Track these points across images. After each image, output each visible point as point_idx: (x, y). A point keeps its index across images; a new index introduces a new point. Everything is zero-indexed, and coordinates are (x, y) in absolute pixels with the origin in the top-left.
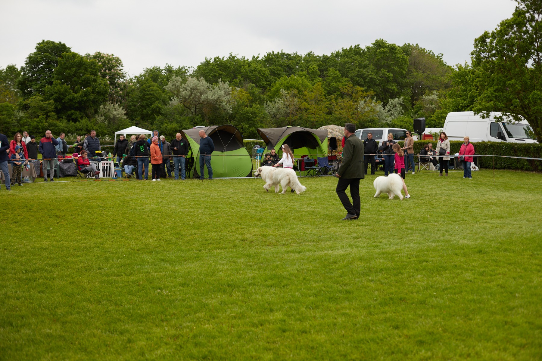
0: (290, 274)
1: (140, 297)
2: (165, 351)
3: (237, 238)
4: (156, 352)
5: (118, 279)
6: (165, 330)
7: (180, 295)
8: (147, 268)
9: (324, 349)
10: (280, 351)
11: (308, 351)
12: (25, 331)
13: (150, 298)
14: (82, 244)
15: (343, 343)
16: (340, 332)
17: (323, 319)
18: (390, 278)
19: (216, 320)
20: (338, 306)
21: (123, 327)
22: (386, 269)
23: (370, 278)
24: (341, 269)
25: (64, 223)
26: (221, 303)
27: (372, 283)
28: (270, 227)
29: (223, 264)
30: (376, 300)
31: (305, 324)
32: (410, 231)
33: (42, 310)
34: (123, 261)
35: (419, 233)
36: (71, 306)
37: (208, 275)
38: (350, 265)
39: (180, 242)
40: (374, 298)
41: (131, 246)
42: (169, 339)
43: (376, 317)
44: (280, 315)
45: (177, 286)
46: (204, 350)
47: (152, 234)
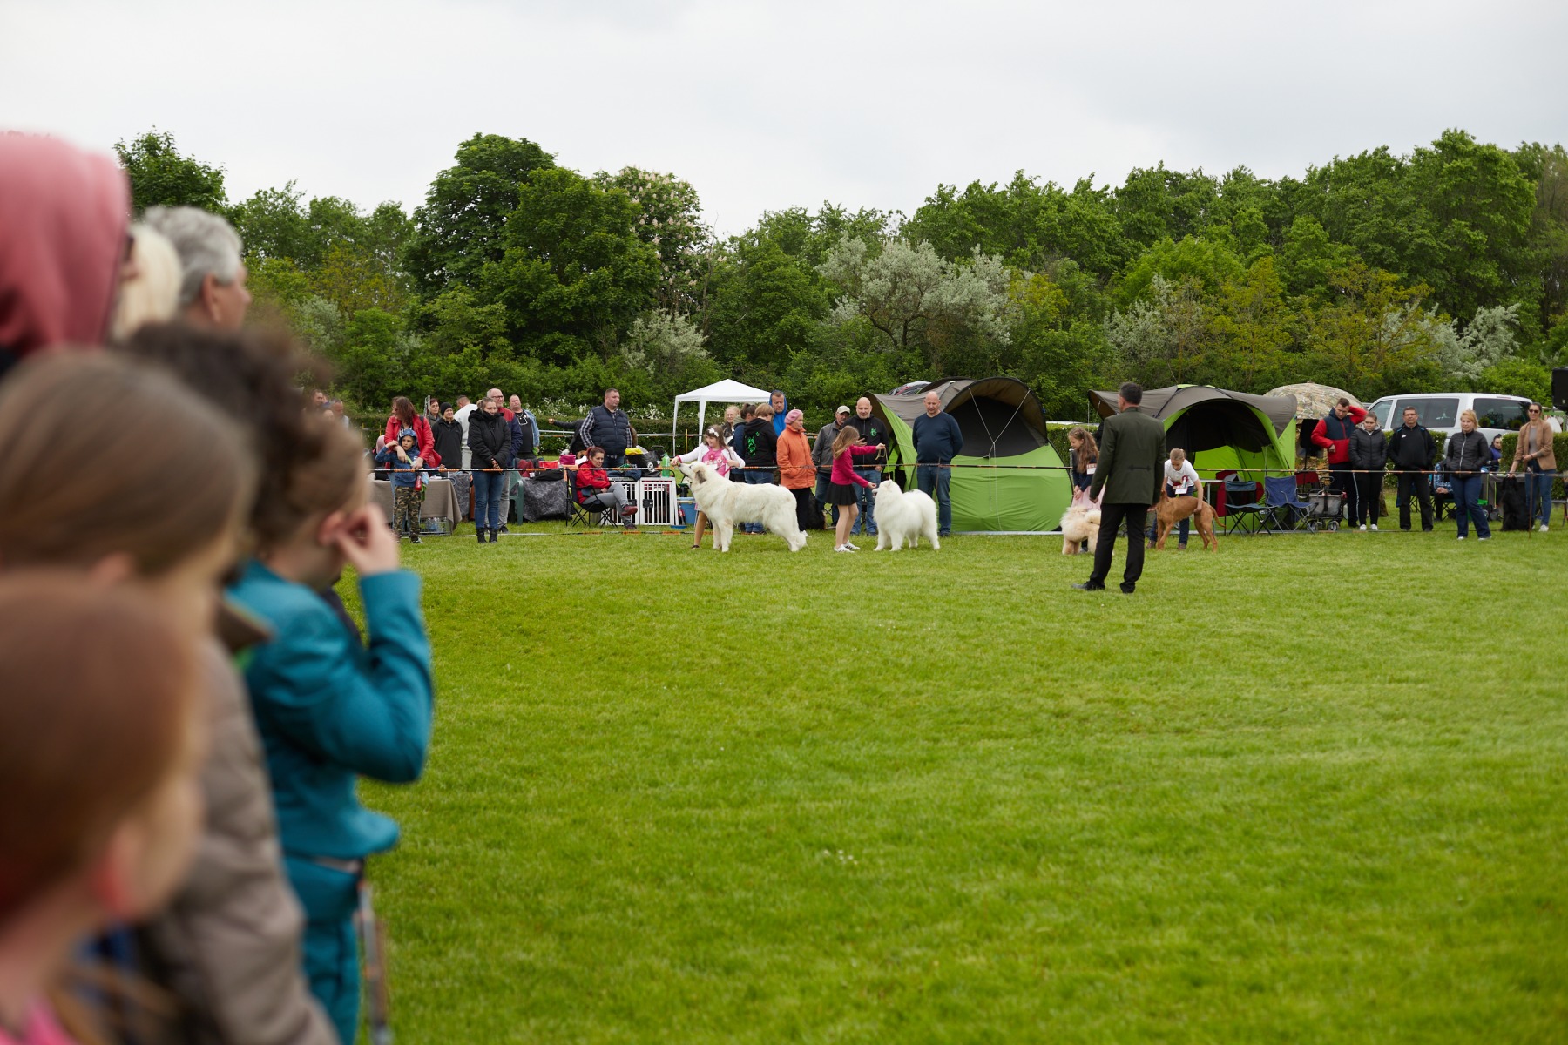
0: (1204, 817)
1: (773, 870)
2: (858, 1027)
3: (1041, 709)
4: (831, 1029)
5: (707, 815)
6: (850, 966)
7: (886, 866)
8: (788, 786)
12: (458, 954)
13: (801, 873)
14: (599, 712)
16: (1362, 992)
17: (1309, 952)
18: (1499, 837)
19: (997, 943)
20: (1351, 916)
21: (732, 955)
22: (1487, 811)
23: (1443, 837)
24: (1353, 806)
25: (543, 650)
26: (1008, 894)
27: (1448, 852)
28: (1135, 679)
29: (1006, 783)
30: (1462, 903)
31: (1256, 966)
32: (1552, 702)
33: (499, 896)
34: (718, 763)
36: (580, 888)
37: (964, 812)
38: (1379, 798)
39: (878, 715)
40: (1456, 896)
41: (739, 722)
42: (865, 993)
43: (1467, 951)
44: (1181, 936)
45: (877, 840)
46: (969, 1029)
47: (795, 689)
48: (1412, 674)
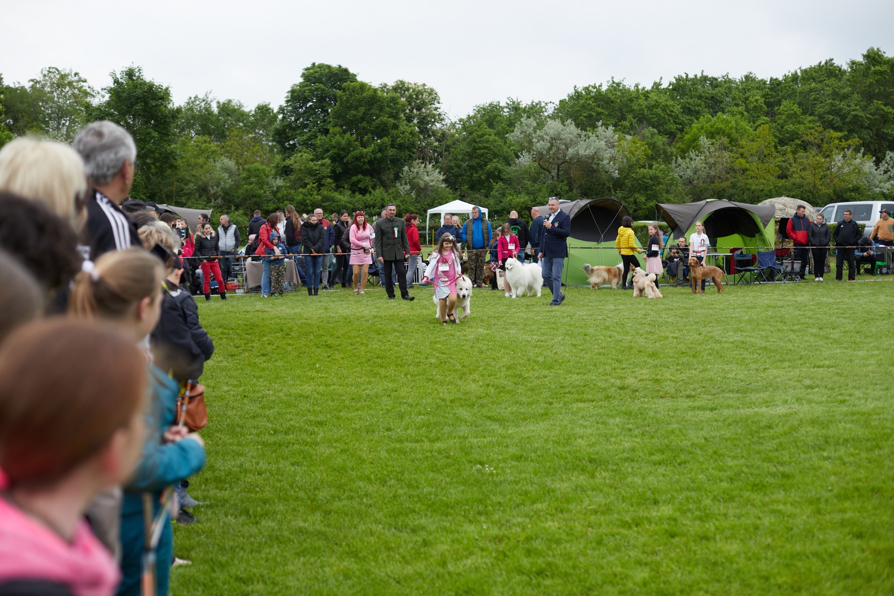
0: (693, 444)
1: (448, 476)
2: (479, 561)
3: (613, 385)
4: (465, 561)
5: (416, 447)
6: (482, 528)
7: (511, 473)
8: (464, 430)
9: (735, 566)
10: (662, 566)
11: (707, 568)
12: (267, 523)
13: (463, 478)
14: (364, 390)
15: (766, 558)
16: (763, 539)
17: (739, 518)
18: (858, 454)
19: (565, 515)
20: (767, 499)
21: (416, 523)
22: (853, 440)
23: (825, 454)
24: (778, 437)
25: (338, 356)
26: (576, 488)
27: (827, 462)
28: (668, 367)
29: (585, 427)
30: (831, 491)
31: (707, 526)
33: (295, 492)
34: (425, 418)
36: (339, 487)
37: (558, 443)
38: (793, 432)
39: (520, 389)
40: (827, 487)
41: (441, 395)
42: (488, 542)
43: (828, 517)
44: (668, 510)
45: (508, 459)
46: (540, 561)
47: (476, 376)
48: (827, 363)
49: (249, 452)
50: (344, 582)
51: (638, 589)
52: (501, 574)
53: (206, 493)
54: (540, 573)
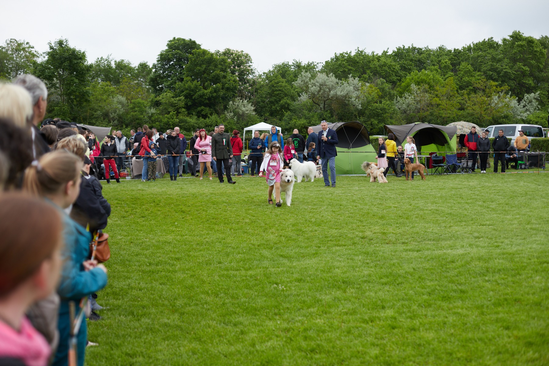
0: (406, 272)
1: (256, 292)
2: (276, 343)
3: (357, 236)
4: (266, 343)
5: (236, 273)
6: (277, 323)
7: (295, 290)
8: (266, 263)
9: (431, 346)
10: (387, 347)
11: (414, 348)
12: (145, 320)
13: (266, 292)
14: (205, 239)
15: (451, 342)
16: (449, 330)
17: (434, 317)
18: (506, 278)
19: (328, 315)
20: (451, 306)
21: (237, 320)
22: (504, 269)
23: (487, 278)
24: (458, 268)
25: (189, 218)
26: (335, 299)
27: (488, 283)
28: (391, 225)
29: (340, 261)
30: (490, 301)
31: (414, 322)
32: (535, 232)
33: (162, 301)
34: (242, 256)
35: (544, 234)
36: (189, 298)
37: (324, 271)
38: (467, 265)
39: (301, 238)
40: (488, 298)
41: (252, 242)
42: (281, 332)
43: (488, 317)
44: (391, 313)
45: (293, 281)
46: (313, 344)
47: (273, 230)
48: (488, 223)
49: (134, 276)
50: (192, 356)
51: (372, 361)
52: (289, 351)
53: (107, 302)
54: (313, 351)
